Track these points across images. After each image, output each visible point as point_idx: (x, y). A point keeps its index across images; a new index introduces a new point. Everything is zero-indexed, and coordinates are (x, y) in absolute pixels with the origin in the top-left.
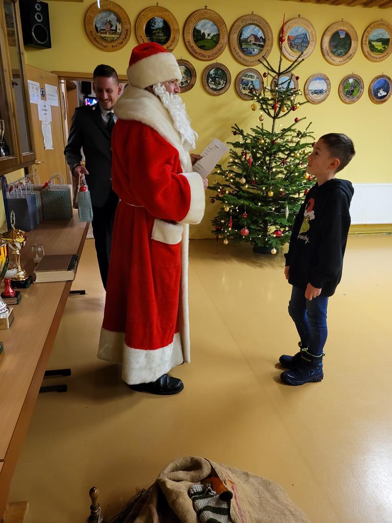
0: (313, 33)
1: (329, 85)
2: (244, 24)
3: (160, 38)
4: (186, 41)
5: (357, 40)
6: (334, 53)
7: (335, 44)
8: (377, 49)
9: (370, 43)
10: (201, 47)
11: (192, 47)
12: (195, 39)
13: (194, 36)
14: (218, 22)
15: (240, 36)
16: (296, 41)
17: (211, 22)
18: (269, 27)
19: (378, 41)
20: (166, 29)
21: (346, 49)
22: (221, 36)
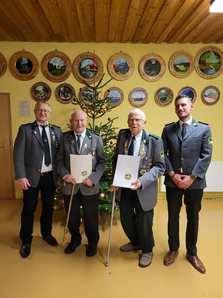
0: (132, 62)
1: (146, 94)
2: (82, 59)
3: (26, 70)
4: (43, 71)
5: (165, 65)
6: (148, 74)
7: (149, 68)
8: (181, 70)
9: (175, 66)
10: (54, 74)
11: (47, 74)
12: (49, 69)
13: (48, 68)
14: (64, 58)
15: (80, 66)
16: (120, 67)
17: (60, 59)
18: (100, 59)
19: (181, 64)
20: (30, 64)
21: (157, 71)
22: (67, 67)
